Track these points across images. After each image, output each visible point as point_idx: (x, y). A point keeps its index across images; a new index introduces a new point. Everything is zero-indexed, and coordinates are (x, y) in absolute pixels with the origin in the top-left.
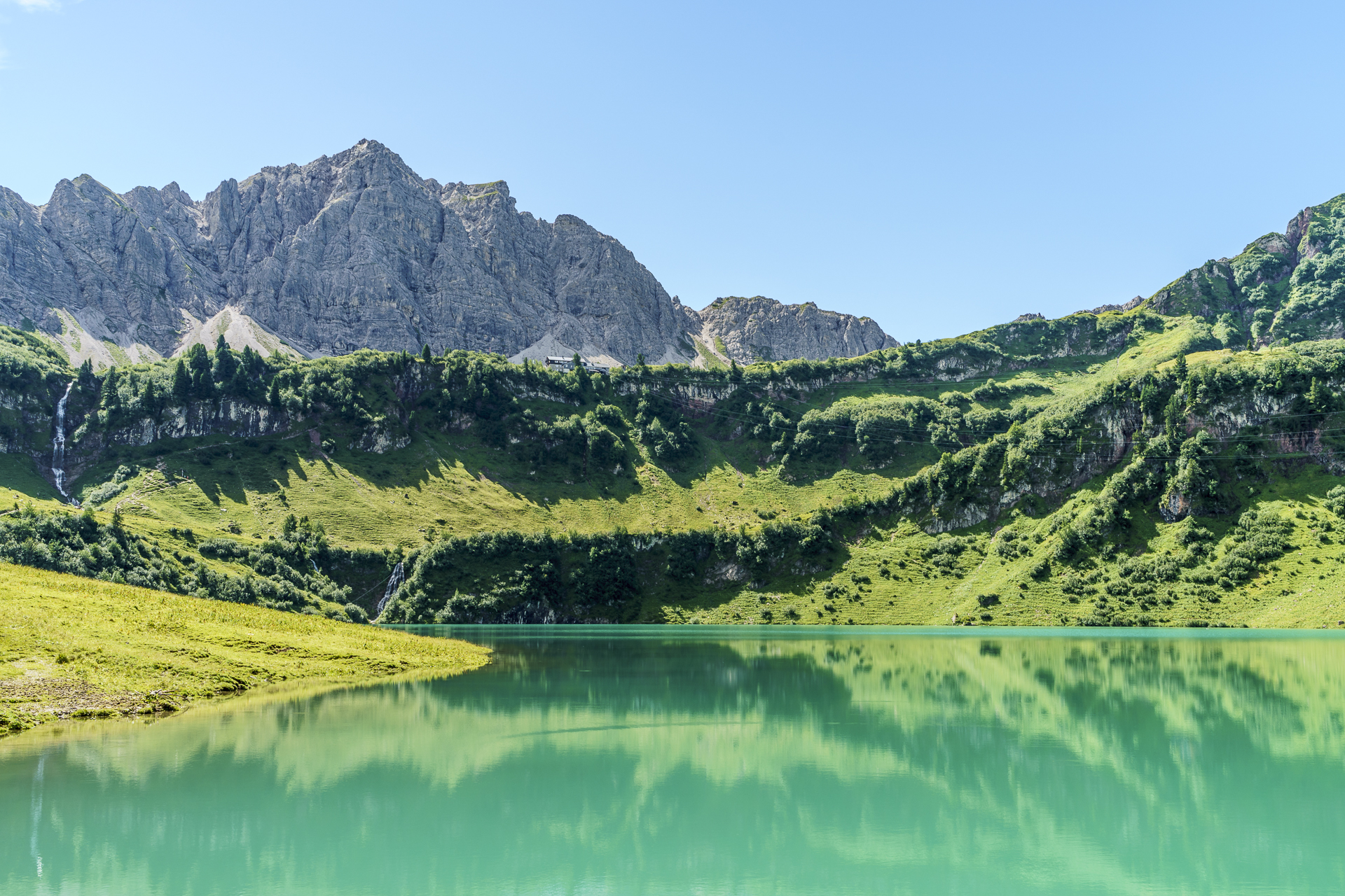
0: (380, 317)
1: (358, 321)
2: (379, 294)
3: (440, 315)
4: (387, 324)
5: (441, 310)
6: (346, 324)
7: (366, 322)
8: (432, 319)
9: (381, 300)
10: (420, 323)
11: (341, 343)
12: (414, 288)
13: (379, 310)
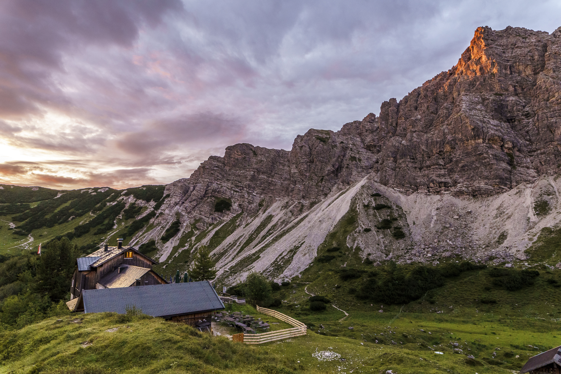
0: (468, 154)
1: (450, 163)
2: (466, 136)
3: (538, 134)
4: (473, 159)
5: (538, 130)
6: (442, 167)
7: (457, 161)
8: (530, 140)
9: (468, 140)
10: (514, 147)
11: (434, 183)
12: (511, 120)
13: (467, 149)
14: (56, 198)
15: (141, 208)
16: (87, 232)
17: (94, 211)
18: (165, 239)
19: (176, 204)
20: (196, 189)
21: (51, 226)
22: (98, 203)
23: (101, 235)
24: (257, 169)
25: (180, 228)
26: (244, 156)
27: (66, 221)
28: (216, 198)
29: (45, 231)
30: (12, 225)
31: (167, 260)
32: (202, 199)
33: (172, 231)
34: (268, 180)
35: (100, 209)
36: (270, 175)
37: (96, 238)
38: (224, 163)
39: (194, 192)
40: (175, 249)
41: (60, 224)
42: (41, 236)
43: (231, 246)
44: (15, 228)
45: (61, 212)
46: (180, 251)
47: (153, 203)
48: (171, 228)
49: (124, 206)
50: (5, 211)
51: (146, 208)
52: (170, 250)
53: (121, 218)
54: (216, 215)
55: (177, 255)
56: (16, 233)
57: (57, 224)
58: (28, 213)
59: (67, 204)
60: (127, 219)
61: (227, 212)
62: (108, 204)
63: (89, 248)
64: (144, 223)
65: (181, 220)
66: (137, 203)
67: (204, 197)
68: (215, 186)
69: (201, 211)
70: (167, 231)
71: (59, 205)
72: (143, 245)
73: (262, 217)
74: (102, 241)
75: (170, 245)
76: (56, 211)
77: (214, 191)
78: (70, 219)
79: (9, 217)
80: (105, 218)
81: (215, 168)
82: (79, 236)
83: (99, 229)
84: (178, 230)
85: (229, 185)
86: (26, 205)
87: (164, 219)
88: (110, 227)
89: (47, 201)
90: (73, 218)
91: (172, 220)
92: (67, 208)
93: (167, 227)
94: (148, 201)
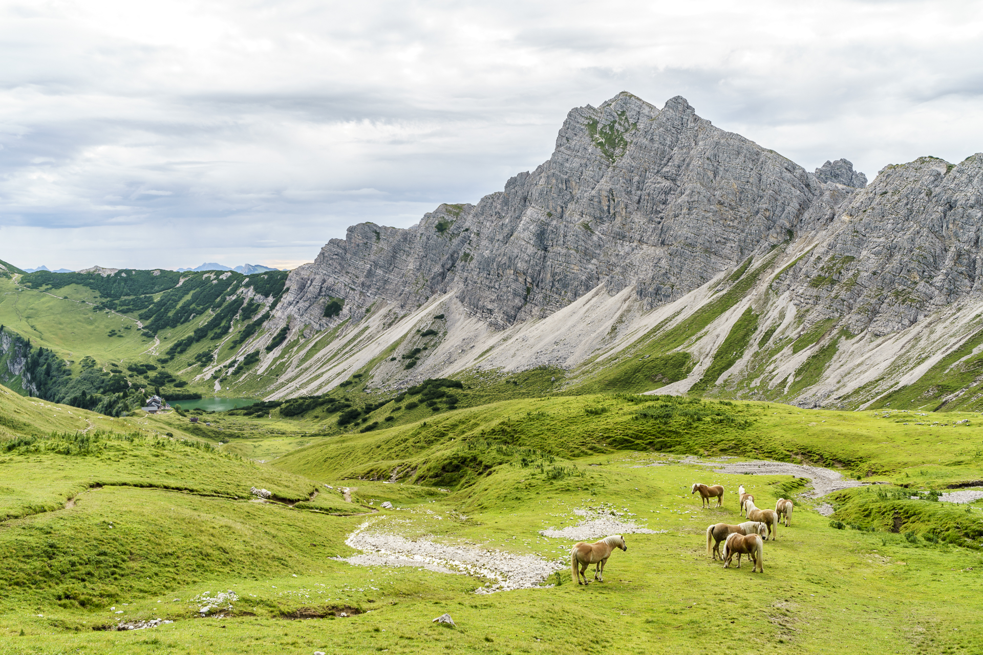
14: (177, 286)
15: (259, 305)
16: (205, 336)
17: (213, 308)
18: (269, 349)
19: (290, 304)
20: (313, 284)
21: (174, 326)
22: (218, 296)
23: (216, 341)
24: (374, 262)
25: (287, 335)
26: (365, 241)
27: (187, 320)
28: (331, 297)
29: (168, 332)
30: (140, 325)
31: (264, 373)
32: (316, 298)
33: (278, 339)
34: (385, 276)
35: (219, 305)
36: (388, 270)
37: (212, 345)
38: (345, 249)
39: (311, 288)
40: (275, 360)
41: (182, 323)
42: (165, 338)
43: (319, 360)
44: (143, 328)
45: (183, 308)
46: (278, 363)
47: (271, 299)
48: (279, 335)
49: (243, 303)
50: (131, 307)
51: (264, 305)
52: (270, 361)
53: (238, 318)
54: (324, 320)
55: (273, 367)
56: (144, 334)
57: (179, 324)
58: (152, 308)
59: (188, 297)
60: (243, 320)
61: (335, 318)
62: (228, 298)
63: (204, 356)
64: (257, 328)
65: (291, 325)
66: (256, 298)
67: (319, 295)
68: (330, 281)
69: (311, 315)
70: (274, 339)
71: (180, 298)
72: (248, 355)
73: (362, 326)
74: (216, 347)
75: (272, 355)
76: (178, 307)
77: (328, 289)
78: (191, 318)
79: (136, 314)
80: (222, 319)
81: (335, 257)
82: (198, 341)
83: (216, 333)
84: (285, 338)
85: (347, 280)
86: (150, 297)
87: (274, 324)
88: (225, 331)
89: (169, 291)
90: (194, 317)
91: (282, 325)
92: (188, 304)
93: (275, 335)
94: (267, 296)
